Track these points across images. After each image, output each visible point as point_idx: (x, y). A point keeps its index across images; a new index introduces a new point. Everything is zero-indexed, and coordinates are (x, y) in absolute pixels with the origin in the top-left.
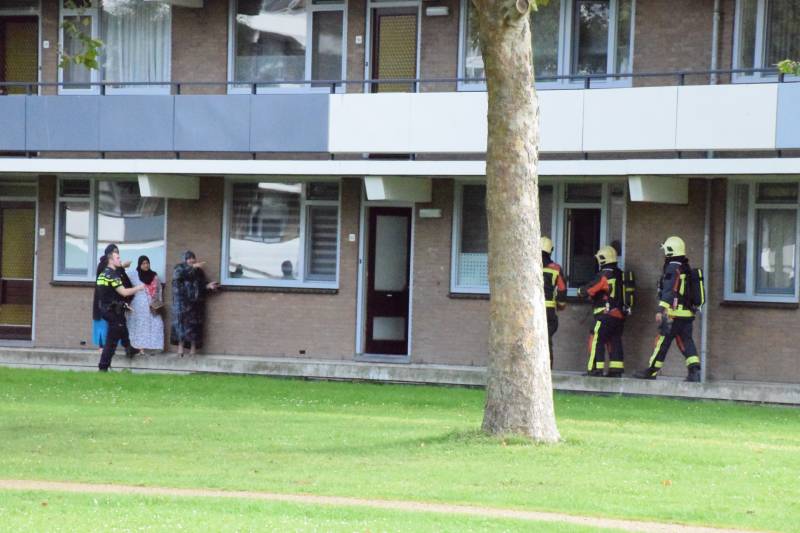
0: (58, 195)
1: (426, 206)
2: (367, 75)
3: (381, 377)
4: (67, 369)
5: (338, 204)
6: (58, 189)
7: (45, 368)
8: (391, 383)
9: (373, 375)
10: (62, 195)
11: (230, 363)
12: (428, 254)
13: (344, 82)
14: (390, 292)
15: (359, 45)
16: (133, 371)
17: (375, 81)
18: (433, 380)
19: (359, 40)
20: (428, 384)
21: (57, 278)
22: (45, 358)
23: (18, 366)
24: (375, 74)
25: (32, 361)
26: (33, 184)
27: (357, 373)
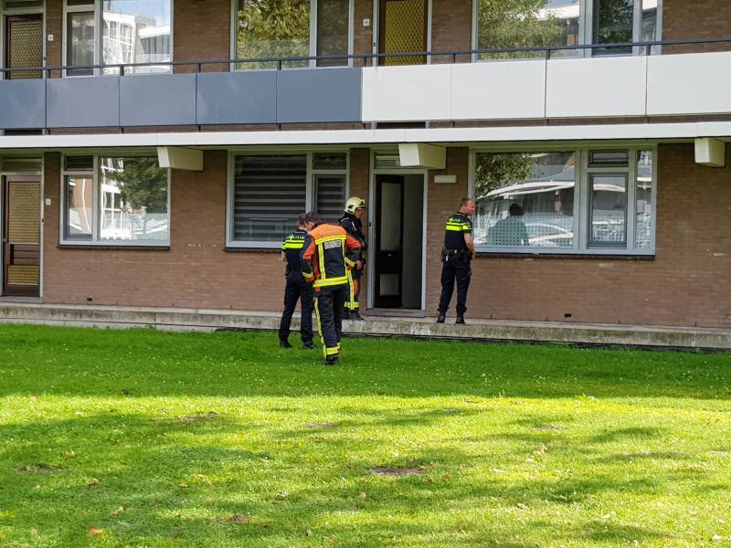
0: (62, 170)
1: (440, 172)
2: (375, 50)
3: (422, 333)
4: (91, 325)
5: (346, 172)
6: (62, 163)
7: (68, 324)
8: (434, 338)
9: (413, 331)
10: (65, 170)
11: (259, 319)
12: (442, 216)
13: (351, 57)
14: (390, 252)
15: (366, 27)
16: (158, 326)
17: (381, 55)
18: (481, 336)
19: (366, 22)
20: (474, 339)
21: (63, 242)
22: (69, 315)
23: (42, 322)
24: (381, 49)
25: (55, 317)
26: (39, 160)
27: (396, 329)
